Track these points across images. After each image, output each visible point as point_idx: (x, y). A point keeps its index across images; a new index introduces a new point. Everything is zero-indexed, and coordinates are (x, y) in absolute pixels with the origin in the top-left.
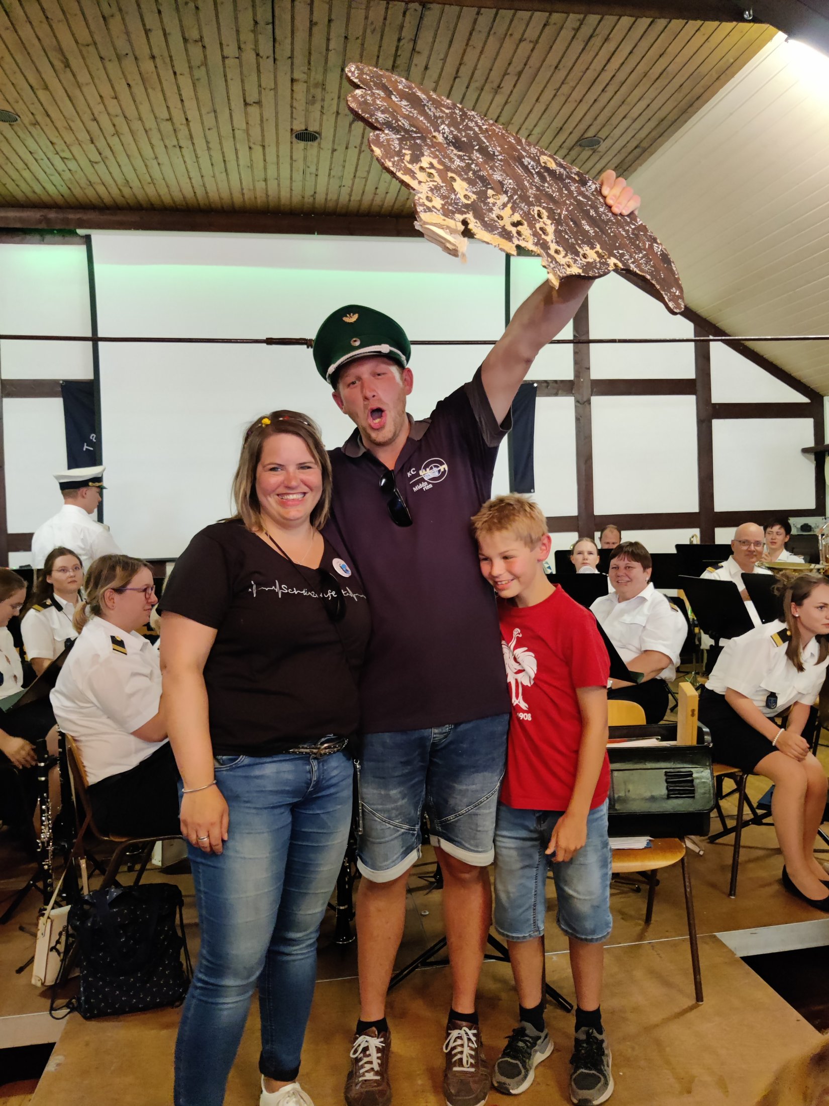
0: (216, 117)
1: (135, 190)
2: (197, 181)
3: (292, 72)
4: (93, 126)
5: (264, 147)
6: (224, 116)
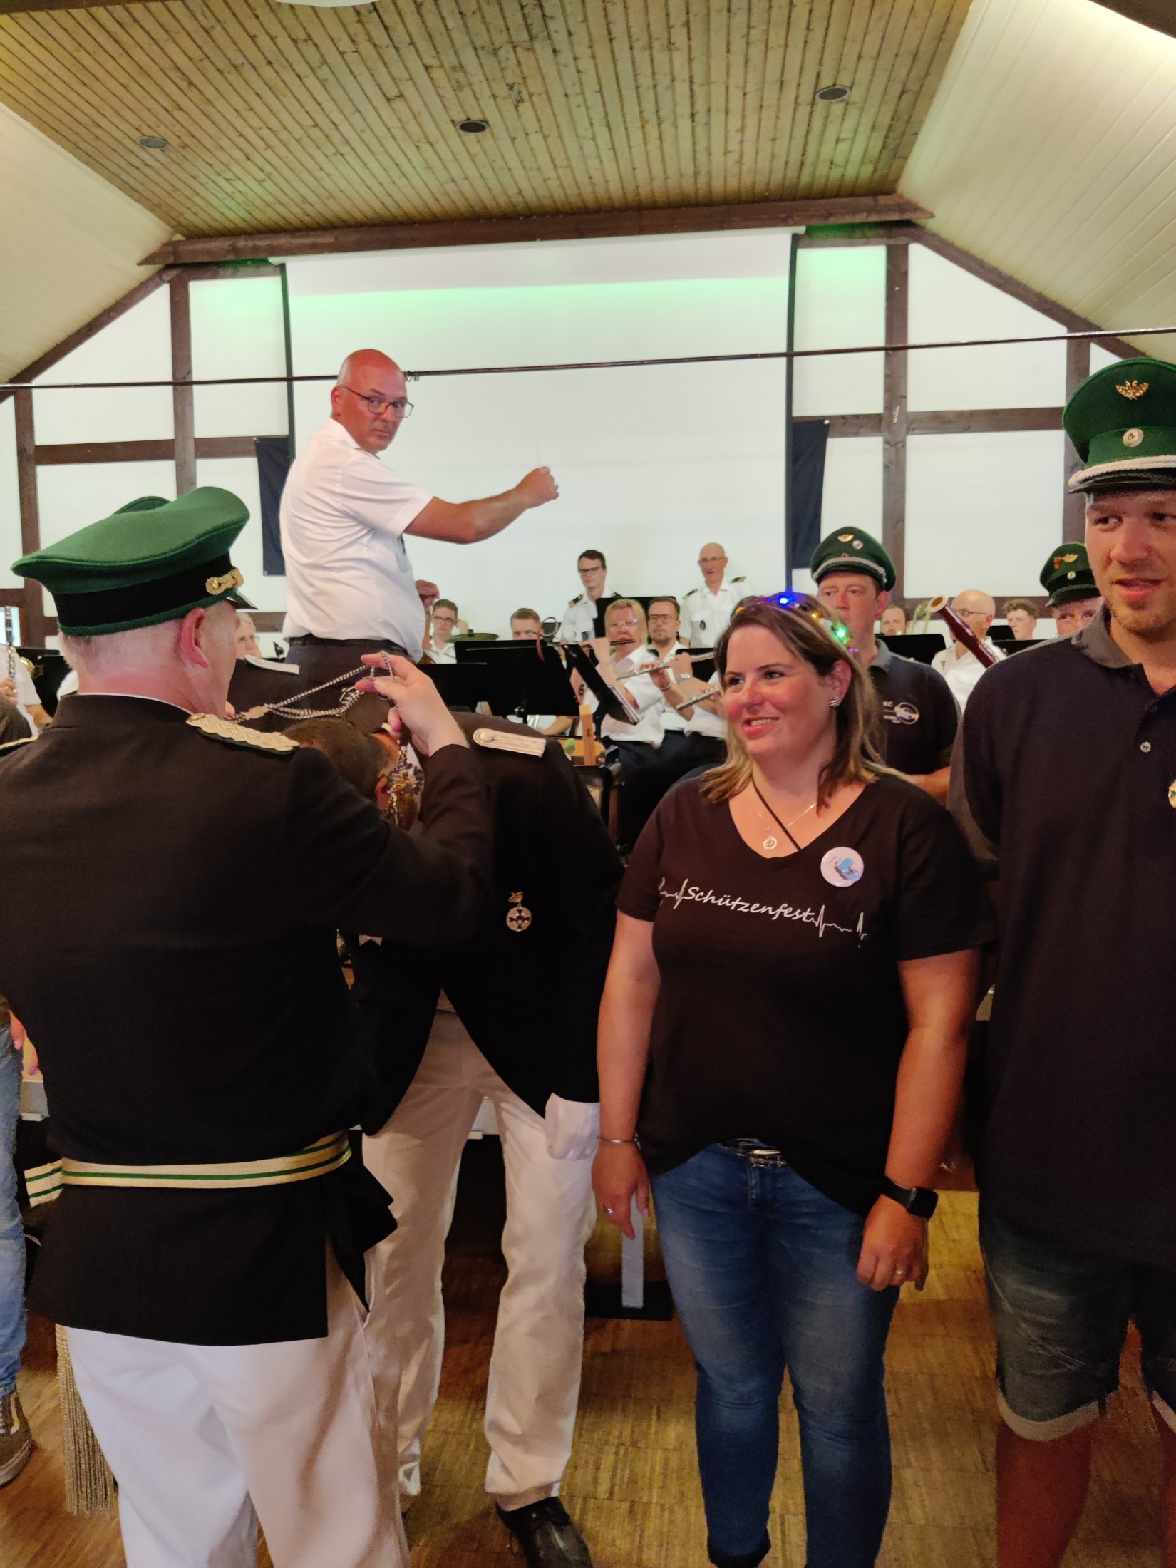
0: (363, 117)
2: (378, 190)
3: (421, 60)
6: (372, 116)
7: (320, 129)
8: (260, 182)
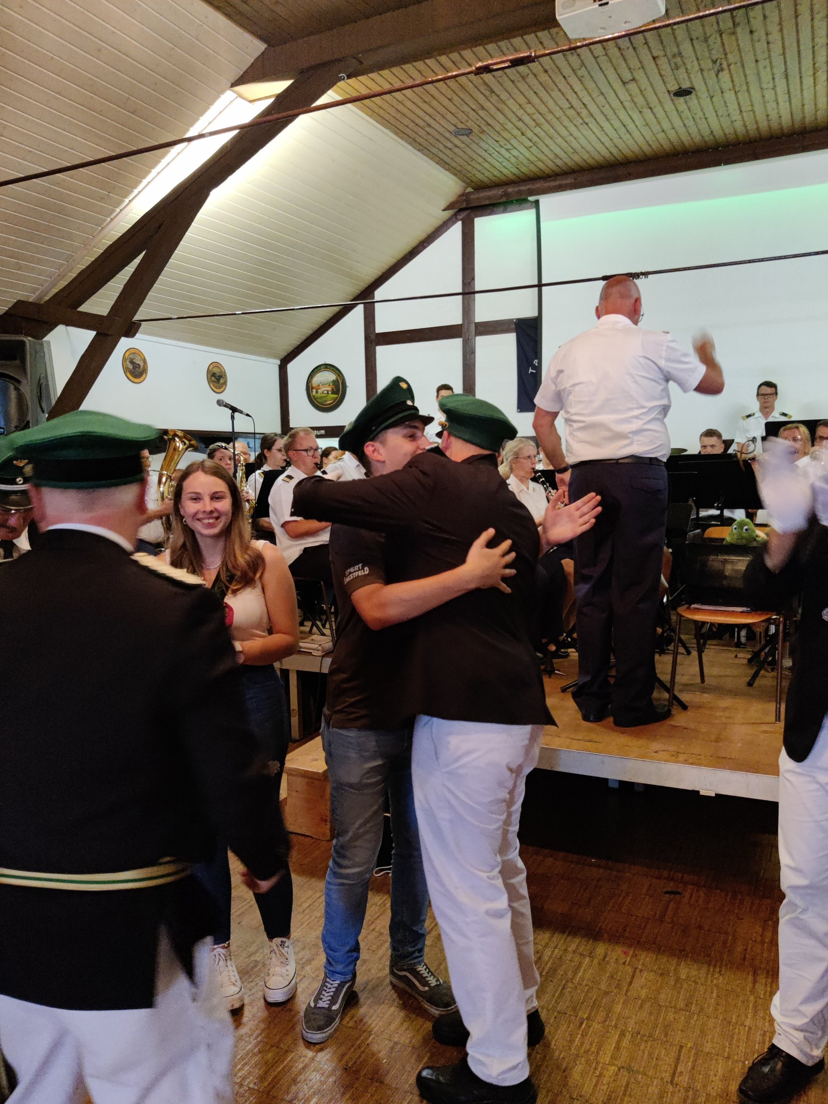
0: (605, 98)
1: (564, 160)
2: (608, 143)
3: (651, 53)
4: (520, 124)
5: (650, 108)
6: (611, 96)
7: (575, 109)
8: (528, 148)
